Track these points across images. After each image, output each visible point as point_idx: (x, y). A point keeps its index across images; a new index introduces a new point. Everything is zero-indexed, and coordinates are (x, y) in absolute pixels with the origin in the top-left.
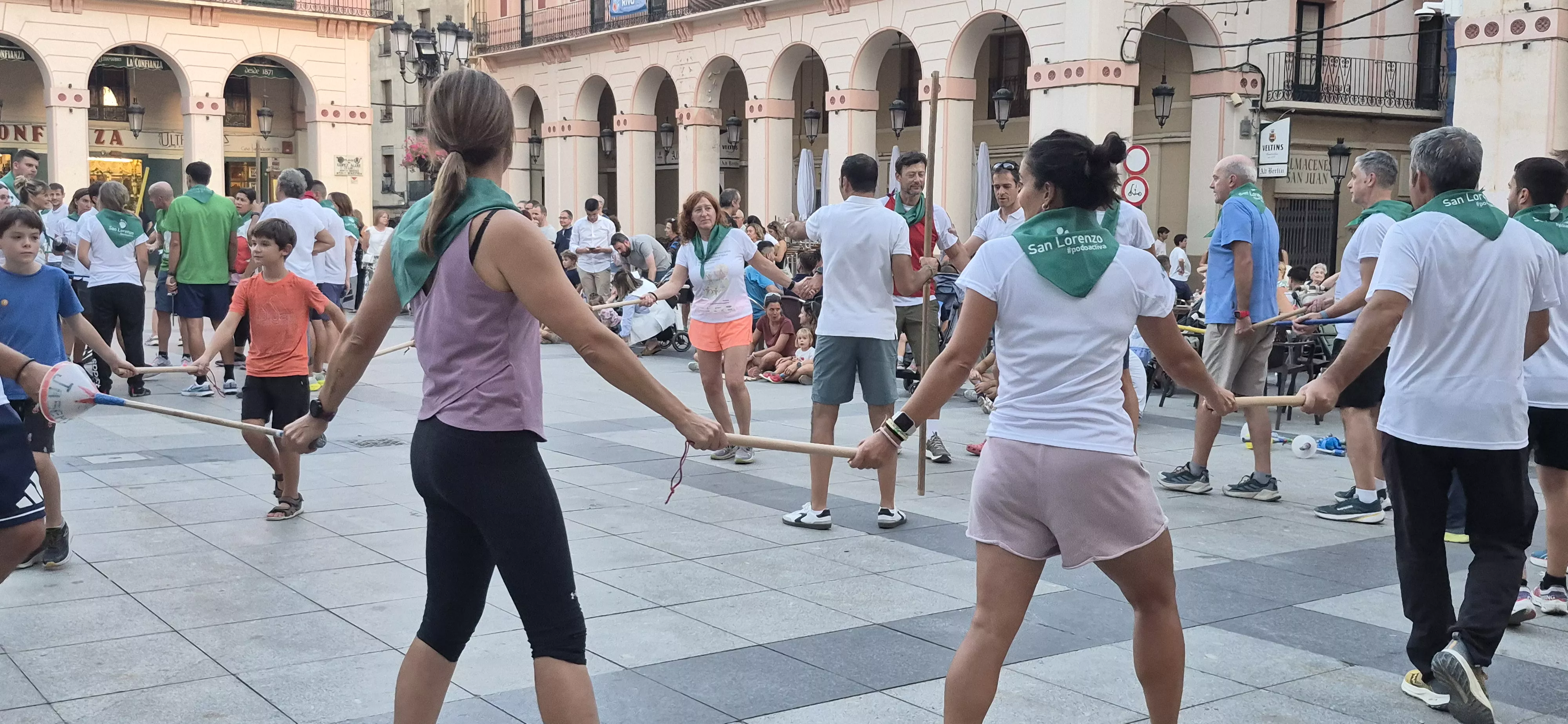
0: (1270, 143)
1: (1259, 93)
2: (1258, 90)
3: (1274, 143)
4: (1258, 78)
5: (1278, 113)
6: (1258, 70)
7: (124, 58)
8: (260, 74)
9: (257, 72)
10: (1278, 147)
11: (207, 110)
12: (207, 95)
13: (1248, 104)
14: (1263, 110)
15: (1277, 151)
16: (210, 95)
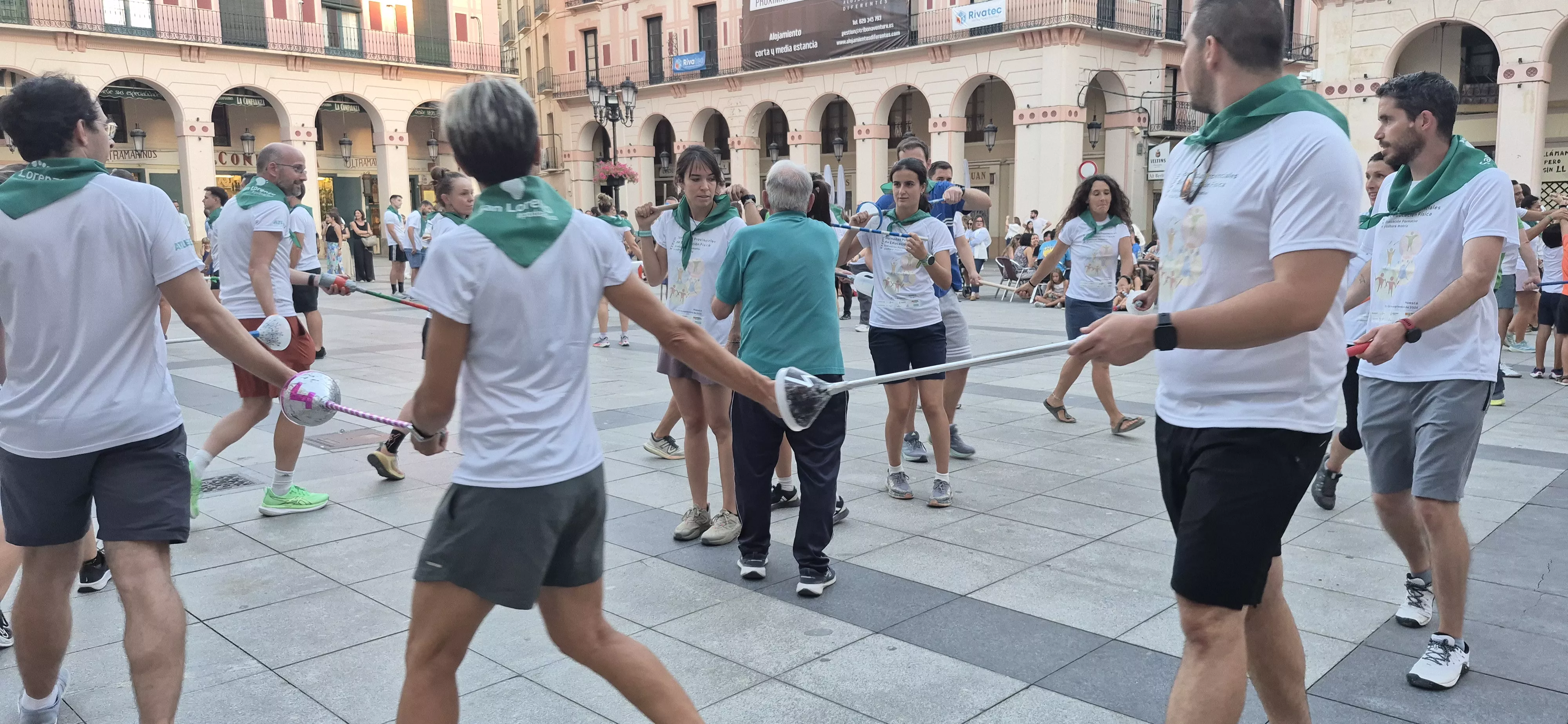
0: (1157, 158)
1: (1147, 126)
2: (1146, 124)
3: (1159, 158)
4: (1146, 115)
5: (1160, 139)
6: (1146, 110)
7: (333, 104)
8: (426, 114)
9: (424, 113)
10: (1162, 160)
11: (396, 141)
12: (396, 130)
13: (1142, 134)
14: (1149, 137)
15: (1161, 163)
16: (398, 131)
